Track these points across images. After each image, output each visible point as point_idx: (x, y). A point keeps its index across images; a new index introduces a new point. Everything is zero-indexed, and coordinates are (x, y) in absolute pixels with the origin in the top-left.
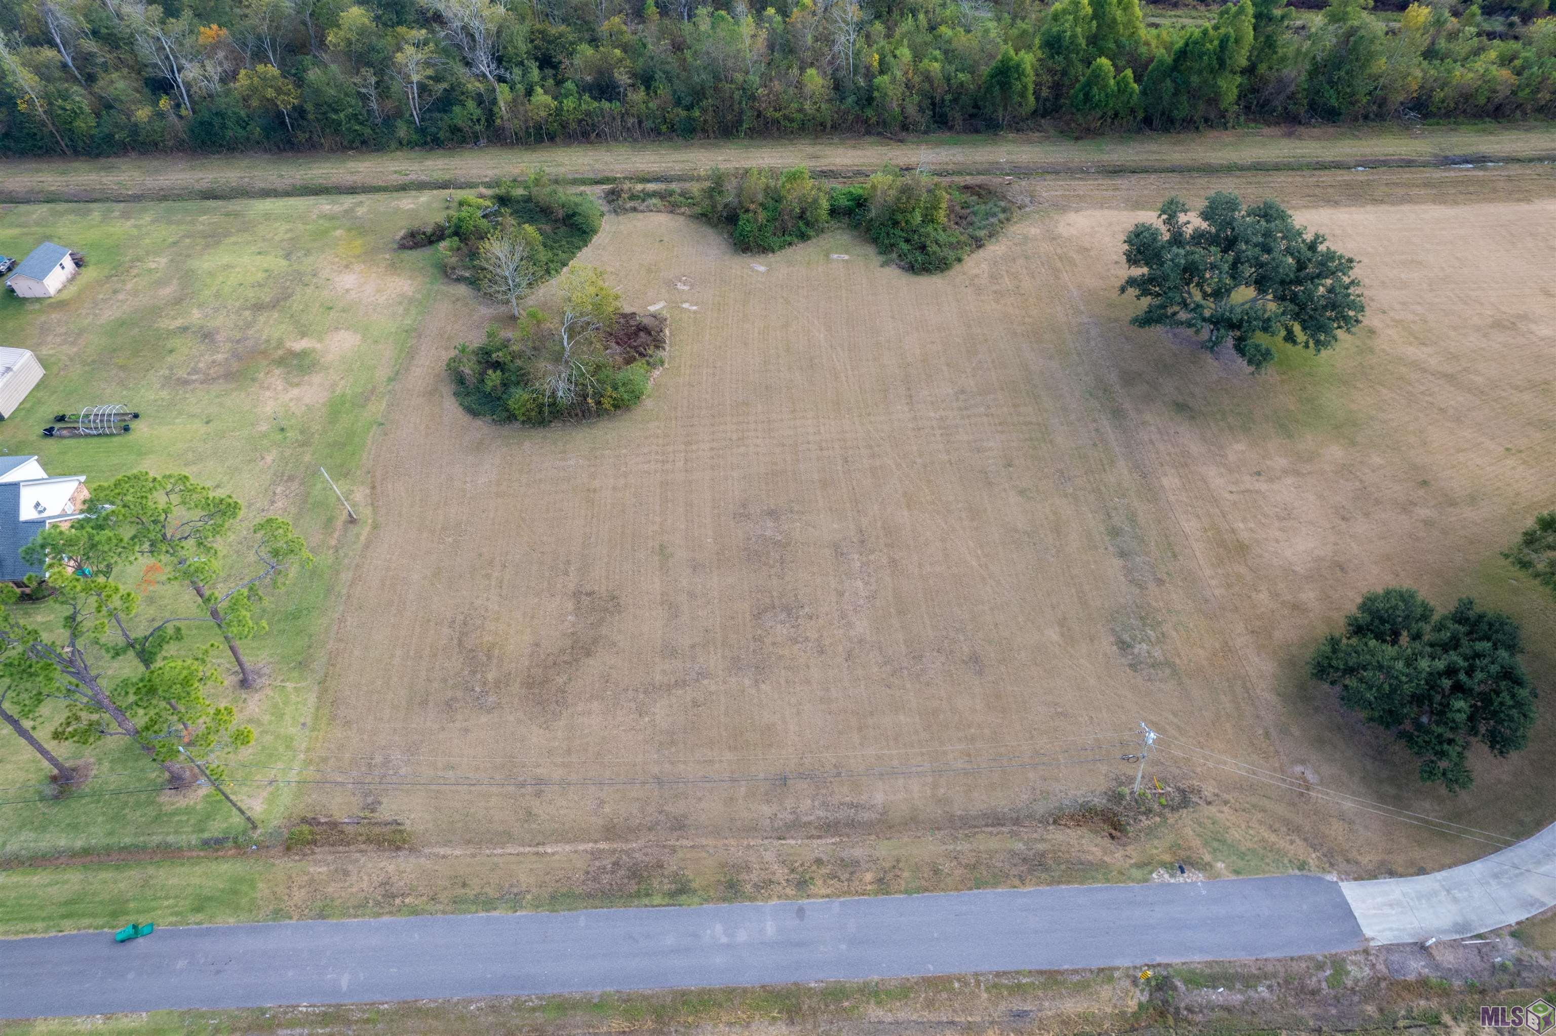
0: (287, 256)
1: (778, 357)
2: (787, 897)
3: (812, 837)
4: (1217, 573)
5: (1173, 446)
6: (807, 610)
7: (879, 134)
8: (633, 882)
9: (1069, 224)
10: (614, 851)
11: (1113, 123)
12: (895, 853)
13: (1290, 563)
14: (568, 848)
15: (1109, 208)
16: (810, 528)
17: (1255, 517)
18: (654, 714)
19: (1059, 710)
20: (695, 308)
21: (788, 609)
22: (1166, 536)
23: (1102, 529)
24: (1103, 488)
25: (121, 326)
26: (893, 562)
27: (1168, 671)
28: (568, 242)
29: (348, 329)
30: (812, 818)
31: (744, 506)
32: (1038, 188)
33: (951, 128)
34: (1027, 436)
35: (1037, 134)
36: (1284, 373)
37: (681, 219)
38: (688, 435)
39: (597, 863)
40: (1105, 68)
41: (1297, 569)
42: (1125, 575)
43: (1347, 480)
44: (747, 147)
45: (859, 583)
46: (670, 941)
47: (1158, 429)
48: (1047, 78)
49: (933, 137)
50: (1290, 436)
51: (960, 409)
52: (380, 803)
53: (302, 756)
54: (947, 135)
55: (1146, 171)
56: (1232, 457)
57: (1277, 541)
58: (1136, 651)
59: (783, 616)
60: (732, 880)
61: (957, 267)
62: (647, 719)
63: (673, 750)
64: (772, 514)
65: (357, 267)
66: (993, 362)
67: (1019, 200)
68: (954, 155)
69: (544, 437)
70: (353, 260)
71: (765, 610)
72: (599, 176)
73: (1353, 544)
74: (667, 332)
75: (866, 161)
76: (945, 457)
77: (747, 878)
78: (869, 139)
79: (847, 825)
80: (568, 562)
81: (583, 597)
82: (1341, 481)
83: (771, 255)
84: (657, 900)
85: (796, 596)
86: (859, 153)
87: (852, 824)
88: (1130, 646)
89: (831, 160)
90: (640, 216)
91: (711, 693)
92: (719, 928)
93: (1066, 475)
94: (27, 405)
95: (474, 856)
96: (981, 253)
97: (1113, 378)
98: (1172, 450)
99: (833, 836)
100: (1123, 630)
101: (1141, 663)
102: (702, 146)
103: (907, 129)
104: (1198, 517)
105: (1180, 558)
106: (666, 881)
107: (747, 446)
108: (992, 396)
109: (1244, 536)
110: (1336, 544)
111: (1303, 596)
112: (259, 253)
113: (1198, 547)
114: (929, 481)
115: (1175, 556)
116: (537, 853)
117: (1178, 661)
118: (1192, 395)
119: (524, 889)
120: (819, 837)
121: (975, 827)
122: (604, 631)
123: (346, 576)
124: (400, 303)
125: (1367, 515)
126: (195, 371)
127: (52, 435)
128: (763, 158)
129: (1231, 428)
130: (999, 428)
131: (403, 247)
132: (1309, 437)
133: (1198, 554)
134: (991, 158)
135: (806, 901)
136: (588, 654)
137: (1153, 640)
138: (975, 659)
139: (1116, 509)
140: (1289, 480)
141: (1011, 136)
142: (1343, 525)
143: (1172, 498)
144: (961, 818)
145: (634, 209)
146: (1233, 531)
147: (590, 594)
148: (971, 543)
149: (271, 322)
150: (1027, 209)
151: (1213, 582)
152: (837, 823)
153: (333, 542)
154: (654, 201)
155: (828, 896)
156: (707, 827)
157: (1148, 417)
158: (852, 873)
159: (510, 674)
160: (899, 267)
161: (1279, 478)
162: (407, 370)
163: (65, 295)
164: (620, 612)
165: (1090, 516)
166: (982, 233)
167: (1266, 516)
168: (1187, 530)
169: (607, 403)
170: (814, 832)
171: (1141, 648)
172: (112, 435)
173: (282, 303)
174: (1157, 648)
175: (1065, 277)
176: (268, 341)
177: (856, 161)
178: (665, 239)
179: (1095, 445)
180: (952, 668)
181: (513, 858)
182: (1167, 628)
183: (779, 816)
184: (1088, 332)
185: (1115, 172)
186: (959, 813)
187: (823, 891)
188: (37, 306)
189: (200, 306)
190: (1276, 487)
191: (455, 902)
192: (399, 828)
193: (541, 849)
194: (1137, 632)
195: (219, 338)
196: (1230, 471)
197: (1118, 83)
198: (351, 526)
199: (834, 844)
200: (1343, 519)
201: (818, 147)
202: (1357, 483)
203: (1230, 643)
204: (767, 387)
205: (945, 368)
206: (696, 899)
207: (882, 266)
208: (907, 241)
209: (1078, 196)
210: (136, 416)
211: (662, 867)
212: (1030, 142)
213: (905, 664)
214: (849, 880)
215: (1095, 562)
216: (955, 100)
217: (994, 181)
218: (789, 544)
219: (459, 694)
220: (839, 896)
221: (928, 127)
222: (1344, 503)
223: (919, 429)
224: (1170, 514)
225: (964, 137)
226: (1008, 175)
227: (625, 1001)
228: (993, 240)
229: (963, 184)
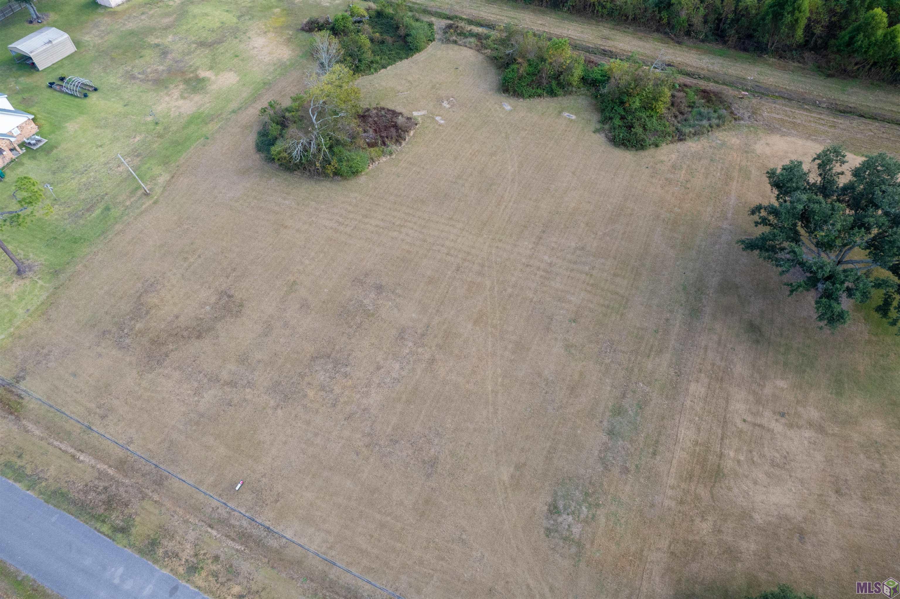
0: (239, 17)
1: (471, 175)
2: (176, 574)
3: (228, 536)
4: (679, 486)
5: (722, 359)
6: (348, 369)
7: (665, 33)
8: (104, 507)
9: (768, 144)
10: (112, 478)
11: (870, 69)
12: (267, 581)
13: (753, 509)
14: (93, 462)
15: (815, 140)
16: (396, 310)
17: (751, 452)
18: (203, 397)
19: (464, 537)
20: (442, 122)
21: (336, 363)
22: (660, 434)
23: (610, 404)
24: (636, 370)
25: (130, 34)
26: (432, 361)
27: (574, 550)
28: (396, 53)
29: (235, 72)
30: (237, 523)
31: (366, 275)
32: (764, 108)
33: (725, 43)
34: (607, 303)
35: (796, 64)
36: (876, 335)
37: (481, 57)
38: (370, 210)
39: (96, 482)
40: (878, 19)
41: (756, 516)
42: (600, 451)
43: (868, 458)
44: (563, 19)
45: (397, 366)
46: (88, 562)
47: (720, 340)
48: (825, 19)
49: (707, 46)
50: (839, 394)
51: (570, 261)
52: (24, 379)
53: (12, 330)
54: (719, 47)
55: (874, 118)
56: (768, 390)
57: (755, 483)
58: (560, 519)
59: (330, 366)
60: (156, 539)
61: (652, 151)
62: (196, 398)
63: (194, 428)
64: (379, 288)
65: (271, 35)
66: (624, 233)
67: (740, 112)
68: (713, 64)
69: (285, 179)
70: (272, 29)
71: (321, 357)
72: (452, 14)
73: (829, 520)
74: (412, 133)
75: (641, 51)
76: (530, 294)
77: (166, 543)
78: (655, 35)
79: (254, 541)
80: (234, 270)
81: (225, 297)
82: (862, 456)
83: (521, 100)
84: (105, 528)
85: (349, 355)
86: (641, 43)
87: (259, 543)
88: (559, 513)
89: (616, 43)
90: (456, 47)
91: (245, 400)
92: (121, 570)
93: (614, 347)
94: (55, 66)
95: (42, 439)
96: (680, 146)
97: (714, 281)
98: (718, 363)
99: (242, 544)
100: (563, 496)
101: (557, 531)
102: (533, 11)
103: (690, 35)
104: (699, 430)
105: (658, 458)
106: (121, 517)
107: (400, 232)
108: (603, 260)
109: (729, 464)
110: (812, 512)
111: (743, 545)
112: (227, 11)
113: (680, 455)
114: (504, 309)
115: (654, 454)
116: (73, 456)
117: (588, 546)
118: (772, 321)
119: (46, 477)
120: (233, 540)
121: (337, 593)
122: (219, 326)
123: (118, 227)
124: (275, 64)
125: (865, 499)
126: (143, 73)
127: (51, 87)
128: (568, 30)
129: (785, 364)
130: (589, 288)
131: (303, 29)
132: (858, 402)
133: (675, 461)
134: (742, 74)
135: (184, 583)
136: (199, 337)
137: (582, 516)
138: (434, 462)
139: (634, 392)
140: (808, 434)
141: (772, 60)
142: (833, 498)
143: (688, 403)
144: (331, 581)
145: (455, 42)
146: (721, 456)
147: (230, 296)
148: (499, 371)
149: (202, 55)
150: (742, 122)
151: (670, 492)
152: (250, 536)
153: (128, 203)
154: (472, 40)
155: (199, 588)
156: (173, 493)
157: (718, 326)
158: (229, 580)
159: (149, 329)
160: (606, 136)
161: (799, 427)
162: (246, 108)
163: (119, 9)
164: (237, 316)
165: (609, 388)
166: (687, 130)
167: (762, 456)
168: (681, 437)
169: (330, 170)
170: (233, 534)
171: (566, 519)
172: (77, 97)
173: (215, 45)
174: (579, 526)
175: (734, 185)
176: (191, 66)
177: (634, 49)
178: (460, 68)
179: (656, 332)
180: (412, 462)
181: (58, 452)
182: (601, 513)
183: (219, 511)
184: (720, 237)
185: (844, 112)
186: (332, 576)
187: (200, 583)
188: (102, 11)
189: (175, 34)
190: (790, 433)
191: (6, 465)
192: (20, 401)
193: (78, 454)
194: (574, 504)
195: (170, 56)
196: (758, 402)
197: (885, 36)
198: (144, 197)
199: (237, 550)
200: (837, 492)
201: (613, 32)
202: (877, 466)
203: (645, 553)
204: (446, 194)
205: (583, 225)
206: (125, 542)
207: (594, 132)
208: (623, 118)
209: (794, 123)
210: (96, 90)
211: (127, 505)
212: (784, 69)
213: (382, 443)
214: (222, 584)
215: (584, 429)
216: (736, 20)
217: (729, 92)
218: (373, 315)
219: (114, 329)
220: (206, 592)
221: (706, 36)
222: (850, 477)
223: (527, 266)
224: (677, 417)
225: (732, 52)
226: (747, 90)
227: (34, 590)
228: (696, 138)
229: (703, 88)
